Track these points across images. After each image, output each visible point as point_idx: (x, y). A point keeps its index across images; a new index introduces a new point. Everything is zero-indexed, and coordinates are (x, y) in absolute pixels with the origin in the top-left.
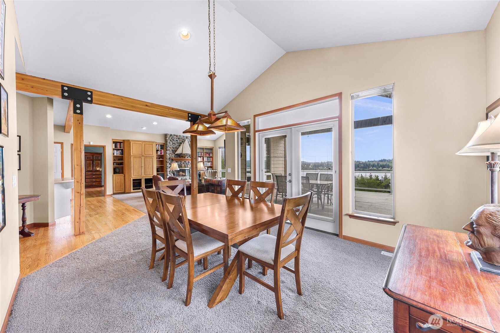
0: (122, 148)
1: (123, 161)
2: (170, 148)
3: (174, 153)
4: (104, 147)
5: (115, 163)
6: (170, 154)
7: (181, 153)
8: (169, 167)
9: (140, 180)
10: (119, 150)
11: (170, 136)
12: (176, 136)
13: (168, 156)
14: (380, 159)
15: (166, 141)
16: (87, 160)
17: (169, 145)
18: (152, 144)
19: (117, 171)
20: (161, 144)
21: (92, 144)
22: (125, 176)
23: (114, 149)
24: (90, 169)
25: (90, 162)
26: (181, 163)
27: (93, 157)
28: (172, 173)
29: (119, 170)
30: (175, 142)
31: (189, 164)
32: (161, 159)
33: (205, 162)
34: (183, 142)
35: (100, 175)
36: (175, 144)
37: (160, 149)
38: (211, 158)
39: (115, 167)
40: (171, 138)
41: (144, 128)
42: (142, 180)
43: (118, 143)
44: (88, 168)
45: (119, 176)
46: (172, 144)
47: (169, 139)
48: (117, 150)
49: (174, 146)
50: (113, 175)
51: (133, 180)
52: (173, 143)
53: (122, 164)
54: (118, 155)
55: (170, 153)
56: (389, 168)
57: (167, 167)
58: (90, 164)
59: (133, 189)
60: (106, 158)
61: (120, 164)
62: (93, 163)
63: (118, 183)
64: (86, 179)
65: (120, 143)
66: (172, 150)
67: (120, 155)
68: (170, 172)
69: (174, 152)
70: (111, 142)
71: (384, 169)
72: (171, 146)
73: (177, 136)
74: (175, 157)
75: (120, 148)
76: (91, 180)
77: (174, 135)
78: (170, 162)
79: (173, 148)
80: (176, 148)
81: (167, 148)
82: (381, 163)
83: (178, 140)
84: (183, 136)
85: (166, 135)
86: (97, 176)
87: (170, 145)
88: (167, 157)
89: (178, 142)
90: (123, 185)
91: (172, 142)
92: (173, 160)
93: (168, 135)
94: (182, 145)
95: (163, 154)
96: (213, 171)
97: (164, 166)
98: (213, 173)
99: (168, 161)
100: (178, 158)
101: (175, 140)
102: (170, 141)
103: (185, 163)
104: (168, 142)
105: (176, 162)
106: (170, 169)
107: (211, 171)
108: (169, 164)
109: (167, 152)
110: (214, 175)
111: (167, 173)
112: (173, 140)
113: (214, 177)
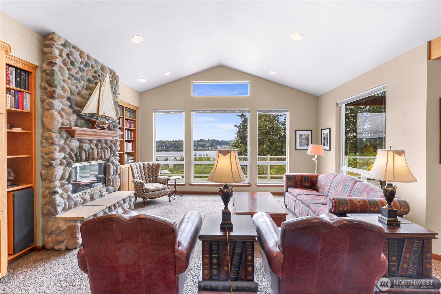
2: (63, 88)
3: (77, 112)
6: (64, 114)
7: (95, 112)
8: (58, 161)
11: (64, 46)
12: (78, 53)
13: (59, 121)
14: (199, 140)
15: (46, 58)
17: (61, 78)
20: (19, 66)
26: (92, 146)
28: (69, 183)
30: (77, 73)
31: (106, 148)
34: (95, 78)
36: (76, 79)
37: (13, 86)
38: (132, 132)
40: (68, 54)
46: (69, 78)
47: (61, 55)
49: (75, 87)
52: (72, 75)
55: (62, 109)
56: (206, 147)
57: (54, 160)
66: (69, 99)
68: (62, 178)
69: (76, 107)
71: (202, 148)
72: (65, 85)
73: (81, 54)
74: (77, 125)
77: (74, 47)
78: (62, 142)
80: (79, 94)
81: (56, 87)
82: (200, 143)
83: (85, 69)
84: (95, 60)
88: (56, 122)
89: (85, 74)
91: (69, 69)
92: (73, 137)
93: (56, 40)
94: (97, 88)
95: (29, 110)
96: (148, 164)
97: (35, 158)
98: (148, 167)
99: (56, 137)
100: (85, 127)
101: (77, 65)
102: (63, 66)
103: (100, 146)
104: (55, 63)
105: (80, 141)
106: (62, 168)
107: (144, 164)
108: (60, 151)
109: (53, 104)
110: (152, 174)
111: (52, 185)
112: (72, 63)
113: (152, 177)
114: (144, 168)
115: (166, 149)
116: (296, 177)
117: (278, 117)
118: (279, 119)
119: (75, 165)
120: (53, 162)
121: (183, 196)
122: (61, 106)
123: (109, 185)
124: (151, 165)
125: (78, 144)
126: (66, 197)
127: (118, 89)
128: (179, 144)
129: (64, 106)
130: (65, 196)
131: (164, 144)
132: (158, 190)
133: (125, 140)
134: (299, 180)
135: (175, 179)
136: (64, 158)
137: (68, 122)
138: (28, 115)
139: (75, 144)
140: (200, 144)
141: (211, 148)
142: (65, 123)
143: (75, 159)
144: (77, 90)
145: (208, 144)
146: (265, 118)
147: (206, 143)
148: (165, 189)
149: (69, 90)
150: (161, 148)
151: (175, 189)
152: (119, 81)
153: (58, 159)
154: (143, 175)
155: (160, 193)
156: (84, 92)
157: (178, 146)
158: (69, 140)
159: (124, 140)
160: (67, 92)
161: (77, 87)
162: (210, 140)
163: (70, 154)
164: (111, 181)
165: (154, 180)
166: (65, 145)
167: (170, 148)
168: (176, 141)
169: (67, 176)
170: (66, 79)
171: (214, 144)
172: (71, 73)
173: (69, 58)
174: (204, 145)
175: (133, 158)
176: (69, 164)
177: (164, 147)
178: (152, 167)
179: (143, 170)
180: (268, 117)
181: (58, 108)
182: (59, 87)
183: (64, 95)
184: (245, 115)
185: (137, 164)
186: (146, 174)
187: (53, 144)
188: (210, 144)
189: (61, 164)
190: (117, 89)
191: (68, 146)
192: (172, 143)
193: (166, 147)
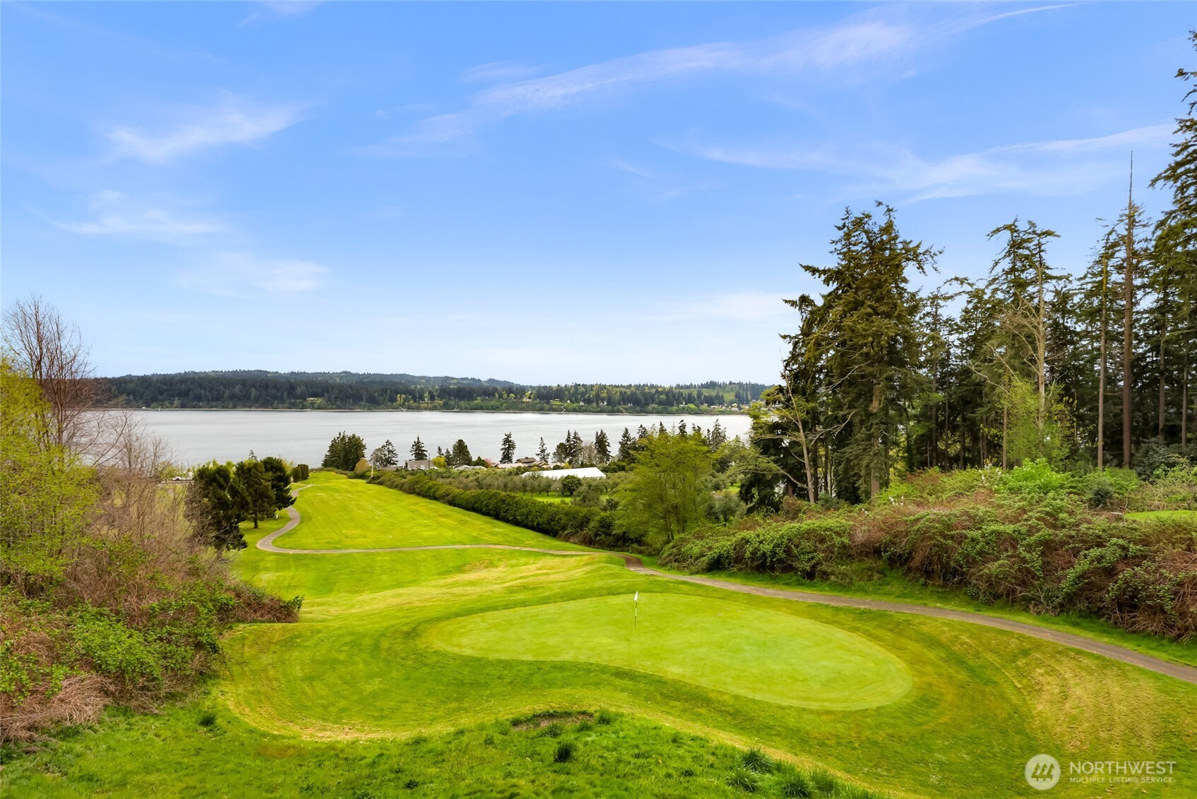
115: (610, 407)
117: (938, 304)
118: (940, 311)
128: (644, 394)
131: (604, 395)
140: (705, 396)
141: (738, 407)
145: (729, 396)
146: (877, 304)
147: (724, 391)
150: (598, 404)
157: (643, 401)
162: (734, 384)
167: (619, 404)
168: (638, 387)
171: (747, 394)
174: (717, 397)
177: (605, 403)
180: (885, 301)
184: (811, 298)
188: (736, 396)
192: (628, 390)
193: (608, 404)
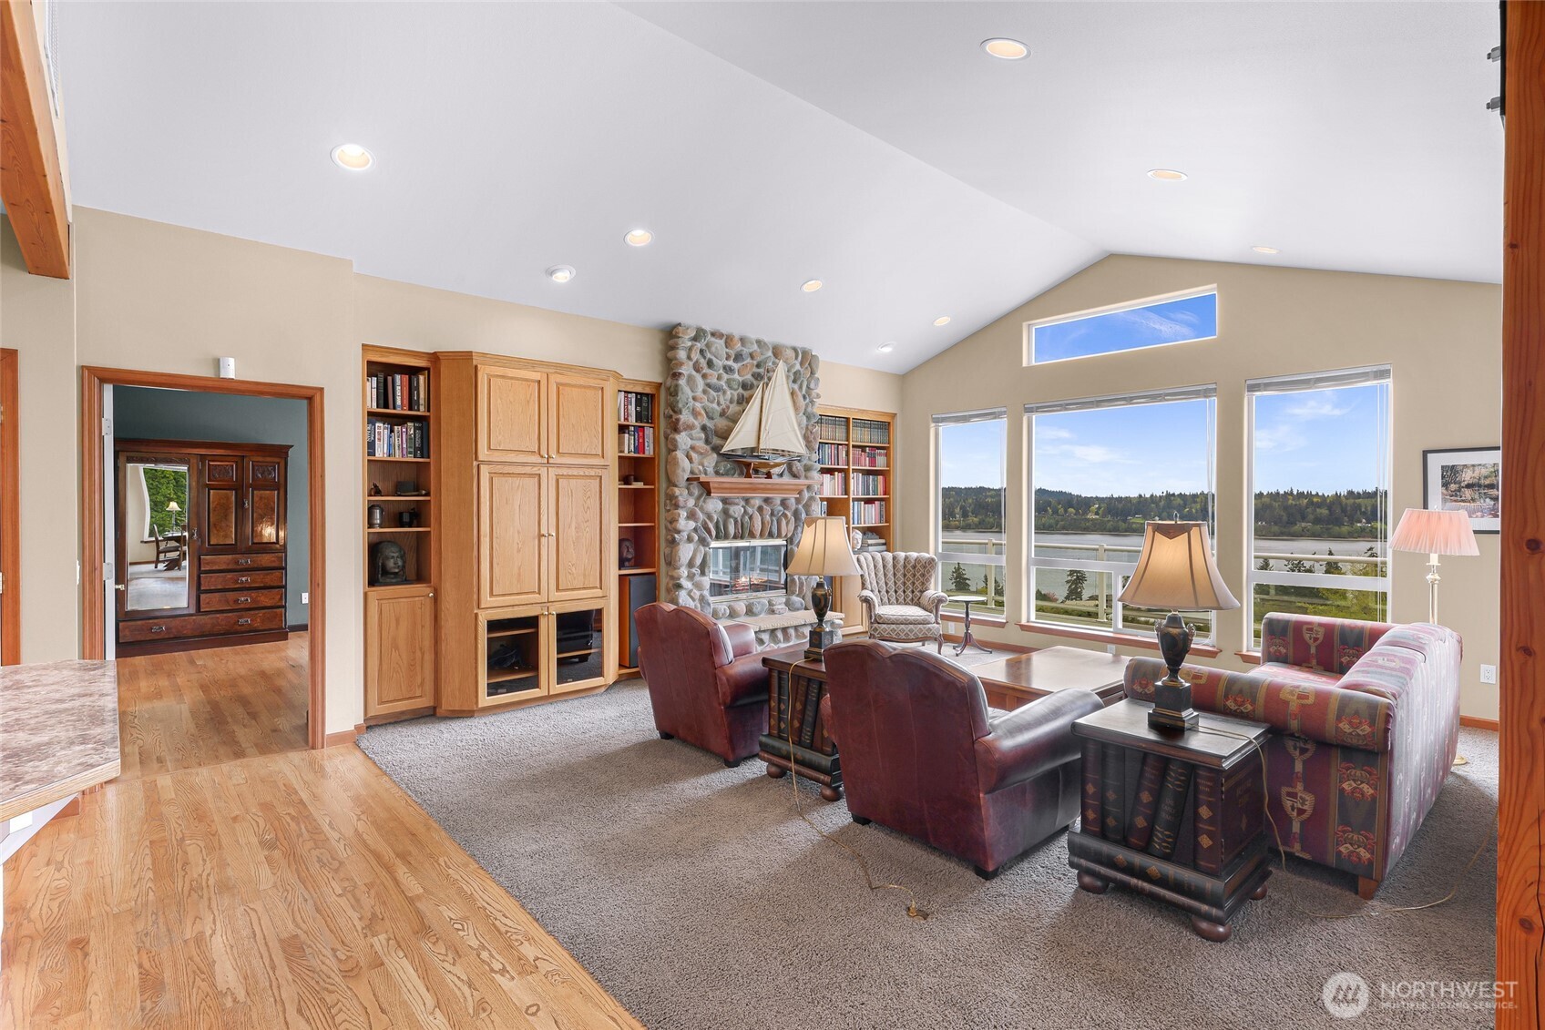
0: (422, 411)
1: (428, 494)
2: (695, 413)
3: (716, 449)
4: (310, 399)
5: (377, 513)
6: (694, 455)
7: (753, 445)
8: (685, 535)
9: (533, 622)
10: (401, 420)
11: (695, 339)
12: (722, 342)
13: (684, 467)
15: (670, 367)
16: (210, 488)
17: (691, 394)
18: (603, 384)
19: (391, 564)
20: (639, 389)
21: (232, 375)
22: (436, 599)
23: (373, 417)
24: (226, 536)
25: (228, 498)
26: (750, 510)
27: (241, 469)
28: (704, 574)
29: (402, 557)
30: (719, 378)
31: (785, 515)
32: (639, 485)
33: (854, 500)
34: (758, 377)
35: (277, 573)
36: (717, 389)
37: (632, 420)
38: (880, 478)
39: (376, 539)
40: (702, 351)
41: (562, 277)
42: (543, 623)
43: (398, 377)
44: (214, 531)
45: (405, 598)
46: (704, 392)
47: (689, 358)
48: (394, 420)
49: (715, 405)
50: (366, 595)
51: (493, 626)
52: (709, 385)
53: (416, 515)
54: (398, 457)
55: (693, 448)
57: (678, 532)
58: (224, 509)
59: (493, 689)
60: (323, 476)
61: (406, 518)
62: (240, 504)
63: (397, 648)
64: (203, 596)
65: (412, 372)
66: (704, 428)
67: (411, 458)
68: (691, 564)
69: (716, 441)
70: (357, 368)
72: (698, 405)
73: (729, 340)
74: (717, 473)
75: (410, 408)
76: (227, 601)
77: (713, 334)
78: (691, 503)
79: (710, 418)
80: (723, 414)
81: (680, 412)
83: (736, 366)
84: (759, 342)
85: (670, 335)
86: (259, 579)
87: (695, 399)
88: (680, 471)
89: (736, 376)
90: (429, 657)
91: (704, 376)
92: (709, 493)
93: (680, 335)
94: (756, 398)
95: (652, 453)
96: (906, 558)
97: (659, 528)
98: (905, 567)
99: (681, 495)
100: (736, 475)
101: (718, 363)
102: (694, 373)
103: (767, 509)
104: (680, 374)
105: (725, 501)
106: (691, 547)
107: (894, 558)
108: (688, 518)
109: (676, 441)
110: (914, 583)
111: (675, 573)
112: (710, 364)
113: (913, 592)
114: (894, 566)
116: (1305, 627)
119: (714, 544)
120: (676, 536)
121: (991, 652)
122: (690, 442)
123: (793, 593)
124: (913, 562)
125: (720, 506)
126: (697, 597)
127: (817, 384)
129: (694, 442)
130: (697, 594)
132: (907, 622)
133: (852, 496)
134: (1316, 639)
135: (967, 603)
136: (695, 530)
137: (701, 468)
138: (651, 460)
139: (714, 505)
142: (697, 471)
143: (714, 533)
144: (719, 409)
148: (925, 622)
149: (703, 412)
151: (967, 630)
152: (817, 368)
153: (684, 531)
154: (891, 583)
155: (911, 631)
156: (734, 408)
158: (702, 499)
159: (848, 499)
160: (699, 417)
161: (719, 404)
163: (706, 523)
164: (795, 584)
165: (916, 600)
166: (697, 509)
169: (698, 561)
170: (699, 393)
172: (708, 381)
173: (705, 358)
175: (883, 541)
176: (703, 542)
178: (914, 567)
179: (892, 572)
181: (684, 447)
182: (685, 412)
183: (693, 424)
185: (889, 556)
186: (899, 583)
187: (677, 506)
189: (690, 540)
190: (812, 386)
191: (702, 509)
